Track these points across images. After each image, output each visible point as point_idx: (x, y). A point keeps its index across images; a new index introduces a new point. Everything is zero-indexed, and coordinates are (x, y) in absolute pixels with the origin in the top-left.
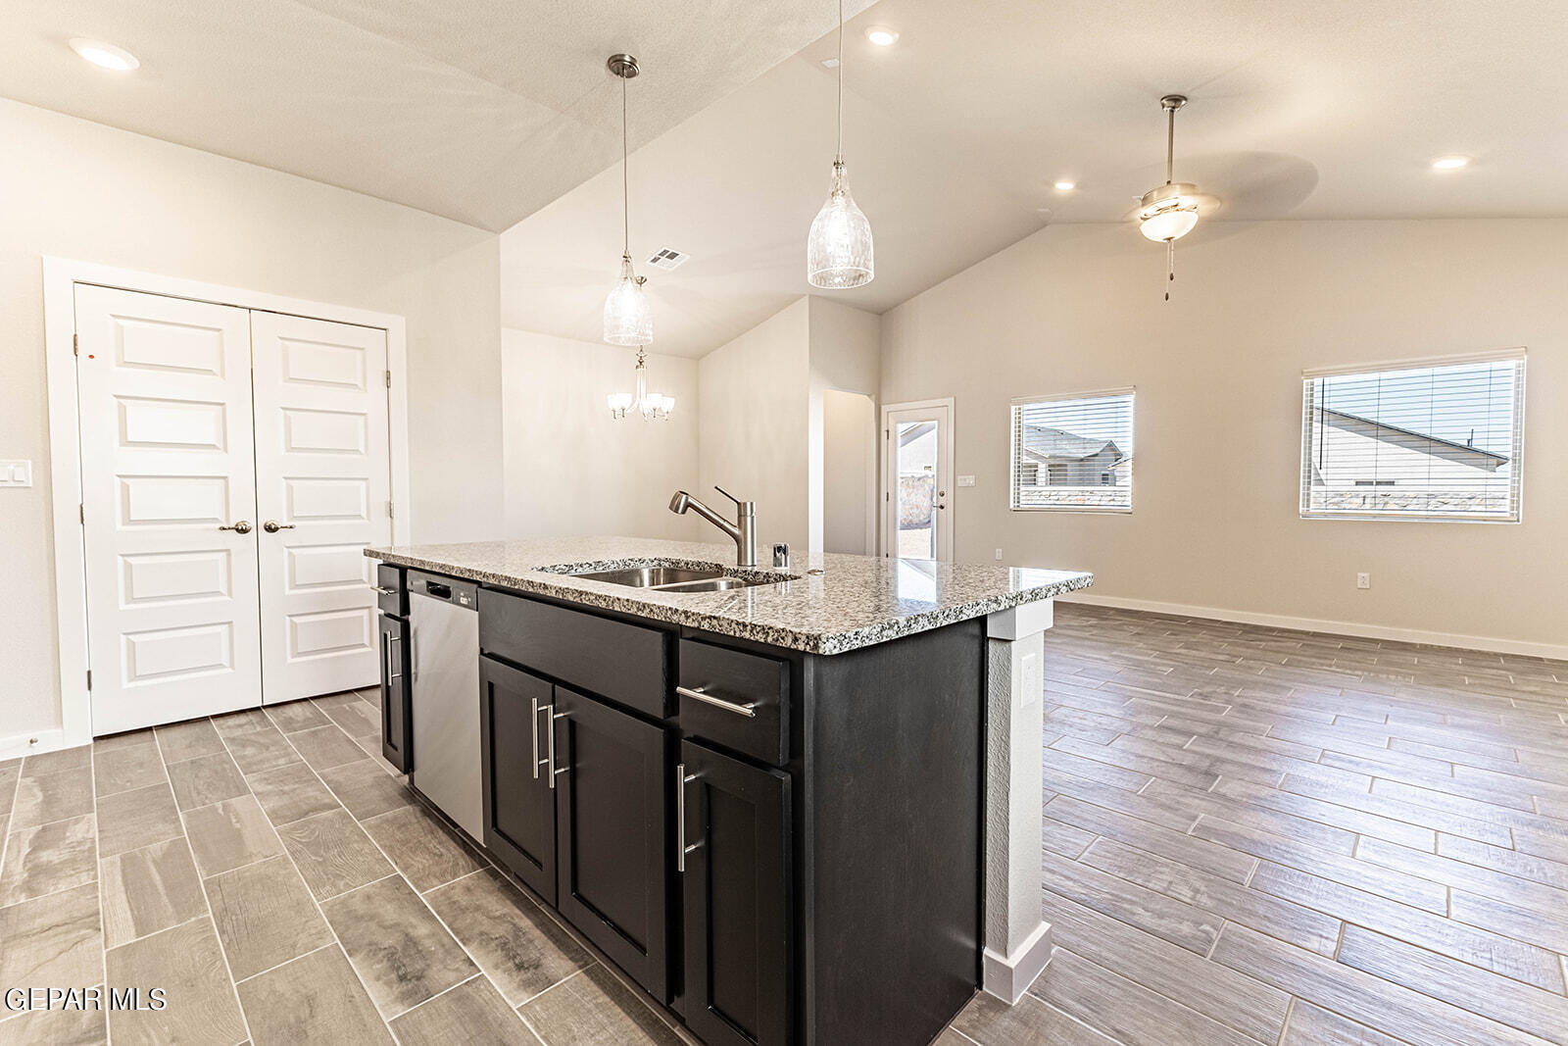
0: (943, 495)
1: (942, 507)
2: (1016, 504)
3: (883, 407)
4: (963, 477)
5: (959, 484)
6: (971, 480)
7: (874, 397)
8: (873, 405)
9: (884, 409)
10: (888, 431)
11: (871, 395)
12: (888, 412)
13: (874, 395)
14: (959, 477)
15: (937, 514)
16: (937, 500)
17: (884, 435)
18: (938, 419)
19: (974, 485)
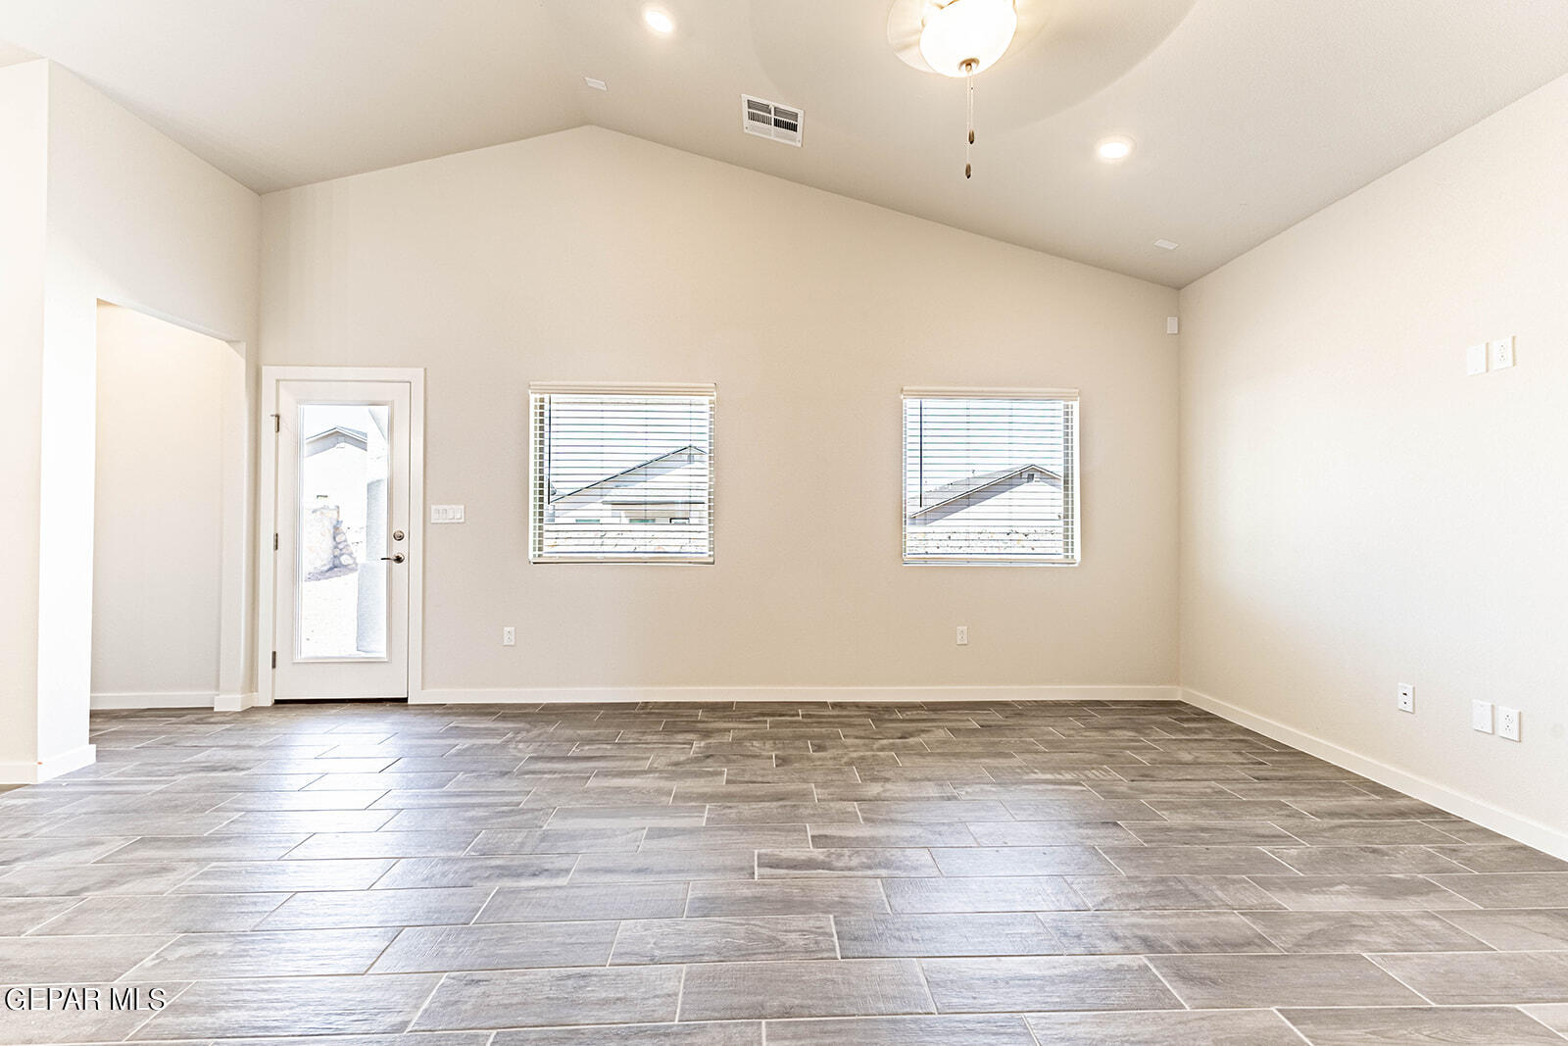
0: (401, 538)
1: (399, 560)
2: (537, 553)
3: (264, 369)
4: (441, 507)
5: (434, 518)
6: (456, 512)
7: (243, 346)
8: (242, 362)
9: (269, 374)
10: (278, 416)
11: (238, 342)
12: (278, 381)
13: (244, 344)
14: (433, 507)
15: (389, 571)
16: (389, 547)
17: (267, 424)
18: (391, 404)
19: (463, 520)
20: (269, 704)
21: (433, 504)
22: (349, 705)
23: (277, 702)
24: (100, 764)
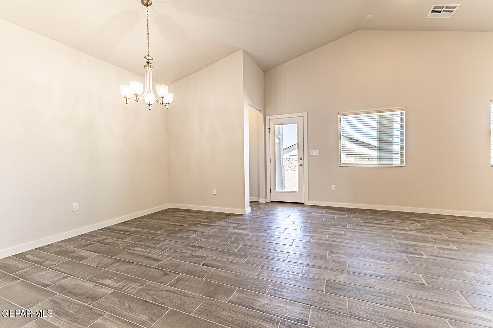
0: (302, 159)
1: (301, 165)
2: (341, 163)
3: (267, 117)
10: (270, 129)
11: (262, 111)
12: (270, 120)
13: (263, 111)
14: (310, 151)
15: (299, 169)
16: (299, 162)
17: (268, 131)
18: (298, 123)
19: (319, 154)
20: (270, 202)
21: (311, 150)
22: (289, 204)
23: (271, 201)
24: (252, 212)
